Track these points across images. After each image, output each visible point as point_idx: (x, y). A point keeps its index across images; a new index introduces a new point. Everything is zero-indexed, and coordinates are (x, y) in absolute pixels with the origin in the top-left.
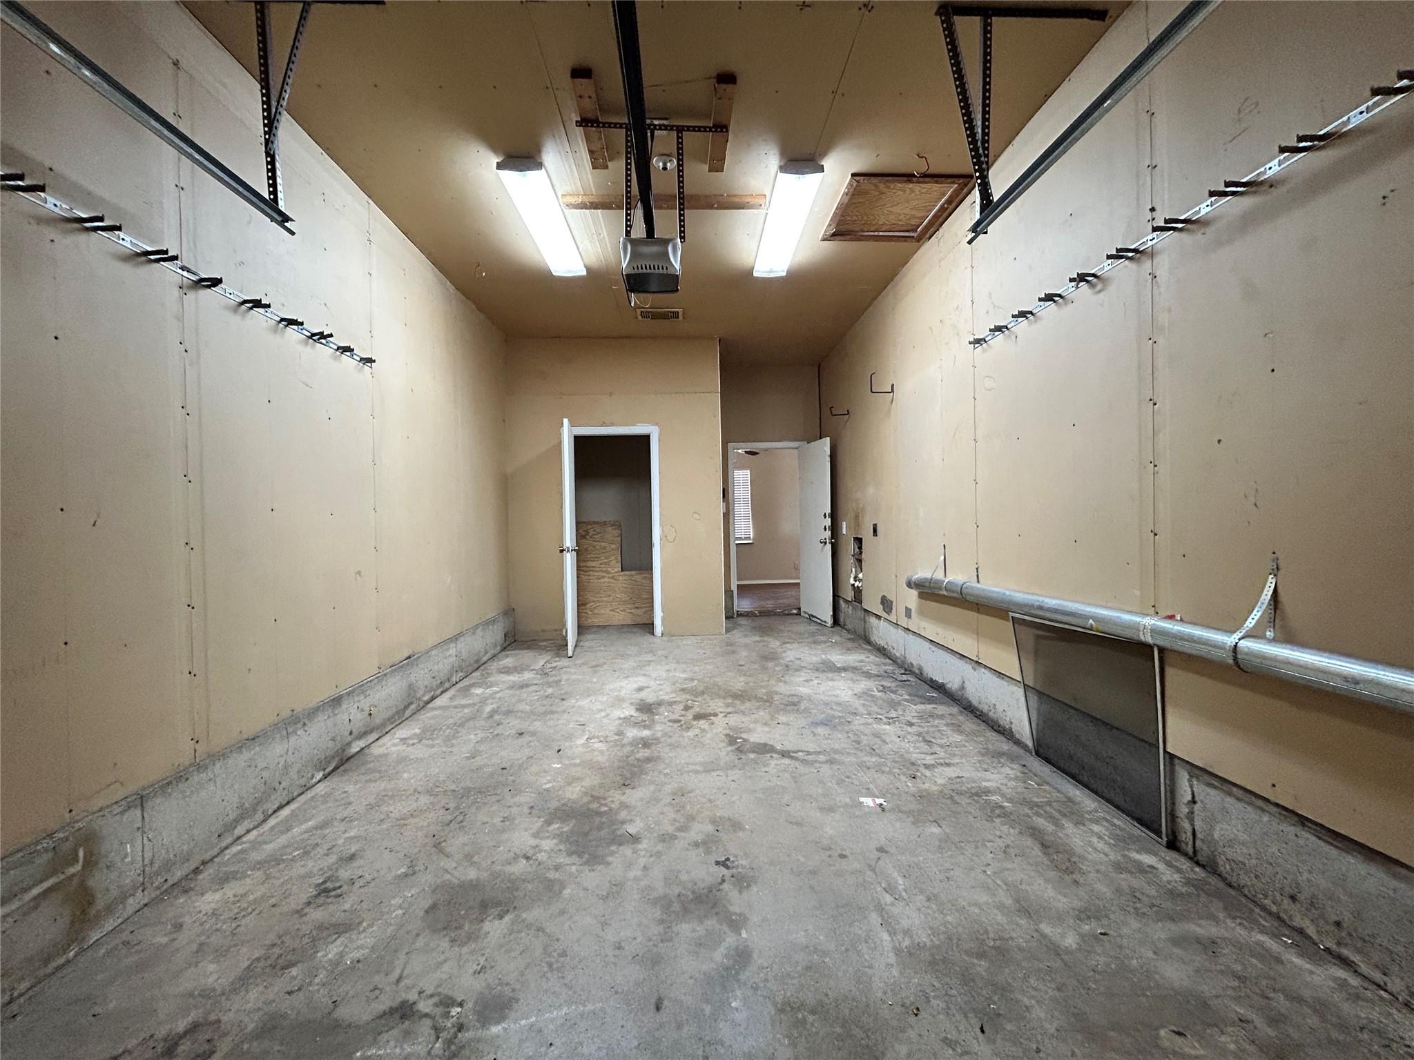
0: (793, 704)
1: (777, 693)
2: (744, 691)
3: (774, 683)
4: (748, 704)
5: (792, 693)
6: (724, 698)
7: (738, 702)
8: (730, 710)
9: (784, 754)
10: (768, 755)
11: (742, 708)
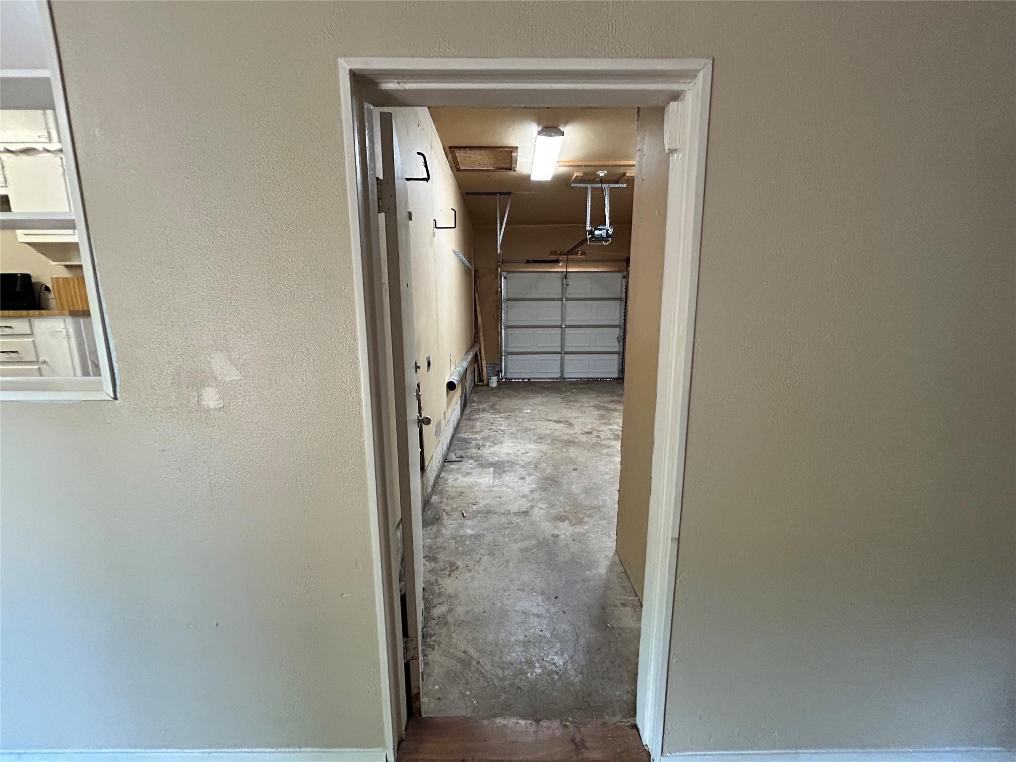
0: (541, 439)
1: (548, 444)
2: (569, 446)
3: (549, 452)
4: (566, 438)
5: (539, 444)
6: (580, 442)
7: (571, 439)
8: (575, 436)
9: (550, 420)
11: (568, 436)
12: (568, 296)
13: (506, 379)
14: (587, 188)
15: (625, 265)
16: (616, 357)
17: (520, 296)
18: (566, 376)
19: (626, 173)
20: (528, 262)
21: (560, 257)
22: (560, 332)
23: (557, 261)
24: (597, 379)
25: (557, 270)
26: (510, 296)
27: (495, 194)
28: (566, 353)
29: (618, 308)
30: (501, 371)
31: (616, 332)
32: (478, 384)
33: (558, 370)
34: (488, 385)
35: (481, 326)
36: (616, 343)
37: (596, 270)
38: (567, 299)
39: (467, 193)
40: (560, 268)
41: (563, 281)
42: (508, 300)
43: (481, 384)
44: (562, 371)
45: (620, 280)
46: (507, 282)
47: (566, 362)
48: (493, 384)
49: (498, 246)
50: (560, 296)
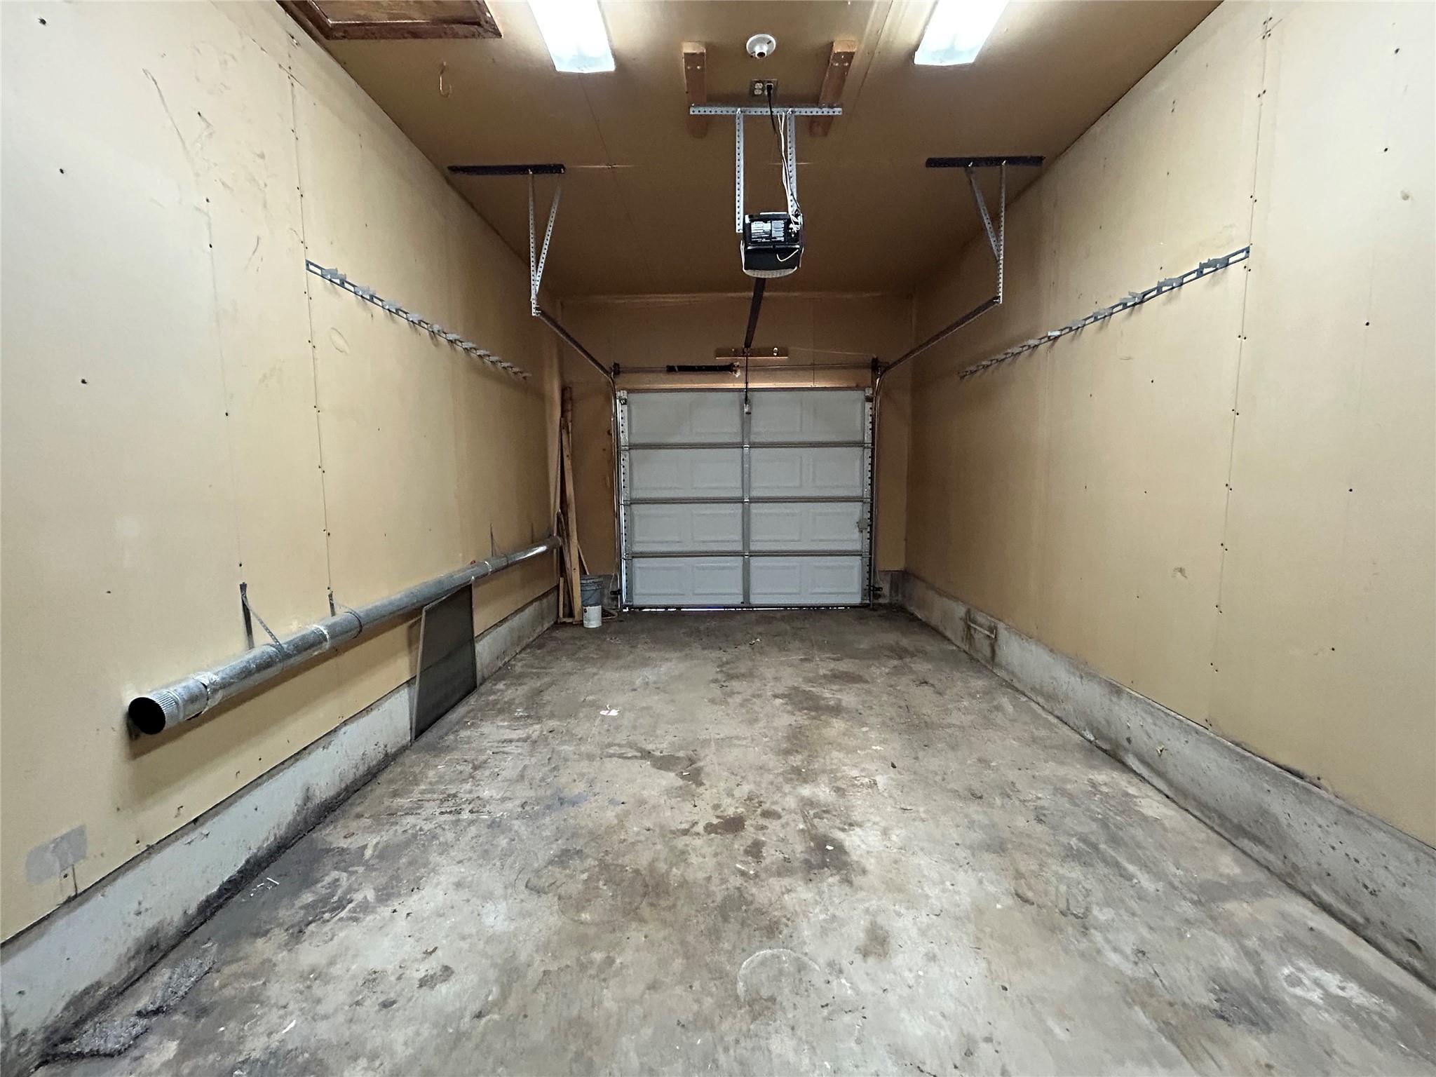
9: (646, 755)
10: (665, 753)
12: (754, 439)
13: (631, 607)
14: (732, 118)
15: (870, 374)
16: (856, 562)
17: (657, 440)
18: (755, 600)
19: (832, 43)
20: (671, 369)
21: (737, 361)
22: (740, 511)
23: (729, 368)
24: (819, 607)
25: (730, 386)
26: (637, 440)
27: (522, 169)
28: (754, 554)
29: (858, 463)
30: (620, 591)
31: (857, 511)
32: (564, 620)
33: (739, 589)
34: (581, 623)
35: (573, 500)
36: (856, 535)
37: (809, 385)
38: (753, 445)
39: (454, 169)
40: (736, 382)
41: (742, 408)
42: (632, 447)
43: (569, 620)
44: (746, 593)
45: (859, 406)
46: (629, 411)
47: (753, 570)
48: (592, 622)
49: (533, 296)
50: (739, 439)
